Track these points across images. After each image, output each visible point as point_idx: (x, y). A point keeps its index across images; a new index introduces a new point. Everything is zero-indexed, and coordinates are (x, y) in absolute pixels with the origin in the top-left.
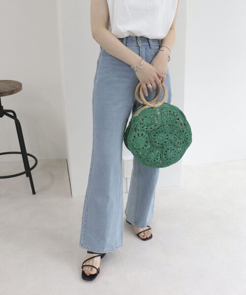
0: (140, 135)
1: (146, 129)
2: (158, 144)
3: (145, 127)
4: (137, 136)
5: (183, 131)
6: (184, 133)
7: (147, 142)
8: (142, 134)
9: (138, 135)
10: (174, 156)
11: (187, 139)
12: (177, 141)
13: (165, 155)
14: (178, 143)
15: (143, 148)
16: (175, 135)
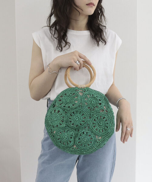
0: (56, 111)
1: (64, 106)
2: (73, 124)
3: (63, 105)
4: (53, 112)
5: (104, 118)
6: (104, 120)
7: (63, 121)
8: (59, 111)
9: (55, 111)
10: (90, 143)
11: (107, 127)
12: (96, 128)
13: (79, 139)
14: (97, 130)
15: (57, 126)
16: (95, 120)
